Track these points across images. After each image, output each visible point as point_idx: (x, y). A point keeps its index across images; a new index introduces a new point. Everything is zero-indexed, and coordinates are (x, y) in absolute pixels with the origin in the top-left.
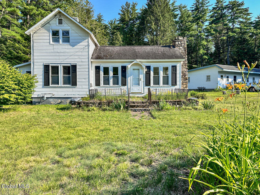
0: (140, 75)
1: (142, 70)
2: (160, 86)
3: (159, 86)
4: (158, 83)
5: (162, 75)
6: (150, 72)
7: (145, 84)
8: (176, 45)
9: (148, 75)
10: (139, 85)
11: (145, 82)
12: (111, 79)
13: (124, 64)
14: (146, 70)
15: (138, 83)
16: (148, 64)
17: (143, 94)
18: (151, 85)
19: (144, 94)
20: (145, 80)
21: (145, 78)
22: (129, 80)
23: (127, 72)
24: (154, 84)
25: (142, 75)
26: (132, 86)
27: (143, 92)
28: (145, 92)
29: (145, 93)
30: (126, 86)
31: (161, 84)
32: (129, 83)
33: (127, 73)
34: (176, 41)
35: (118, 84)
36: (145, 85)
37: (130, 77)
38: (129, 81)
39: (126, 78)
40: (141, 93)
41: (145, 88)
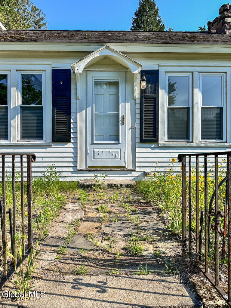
0: (120, 106)
1: (129, 88)
2: (194, 144)
3: (188, 144)
4: (185, 134)
5: (201, 106)
6: (156, 92)
7: (138, 136)
8: (226, 25)
9: (151, 102)
10: (117, 139)
11: (138, 131)
12: (14, 118)
13: (62, 64)
14: (144, 83)
15: (113, 133)
16: (150, 65)
17: (131, 171)
18: (162, 139)
19: (134, 174)
20: (138, 121)
21: (138, 116)
22: (81, 120)
23: (72, 91)
24: (170, 138)
25: (129, 105)
26: (93, 143)
27: (130, 167)
28: (137, 164)
29: (137, 169)
30: (70, 145)
31: (197, 138)
32: (81, 134)
33: (72, 96)
34: (225, 13)
35: (40, 136)
36: (137, 140)
37: (84, 111)
38: (80, 124)
39: (69, 113)
40: (122, 169)
41: (137, 150)
